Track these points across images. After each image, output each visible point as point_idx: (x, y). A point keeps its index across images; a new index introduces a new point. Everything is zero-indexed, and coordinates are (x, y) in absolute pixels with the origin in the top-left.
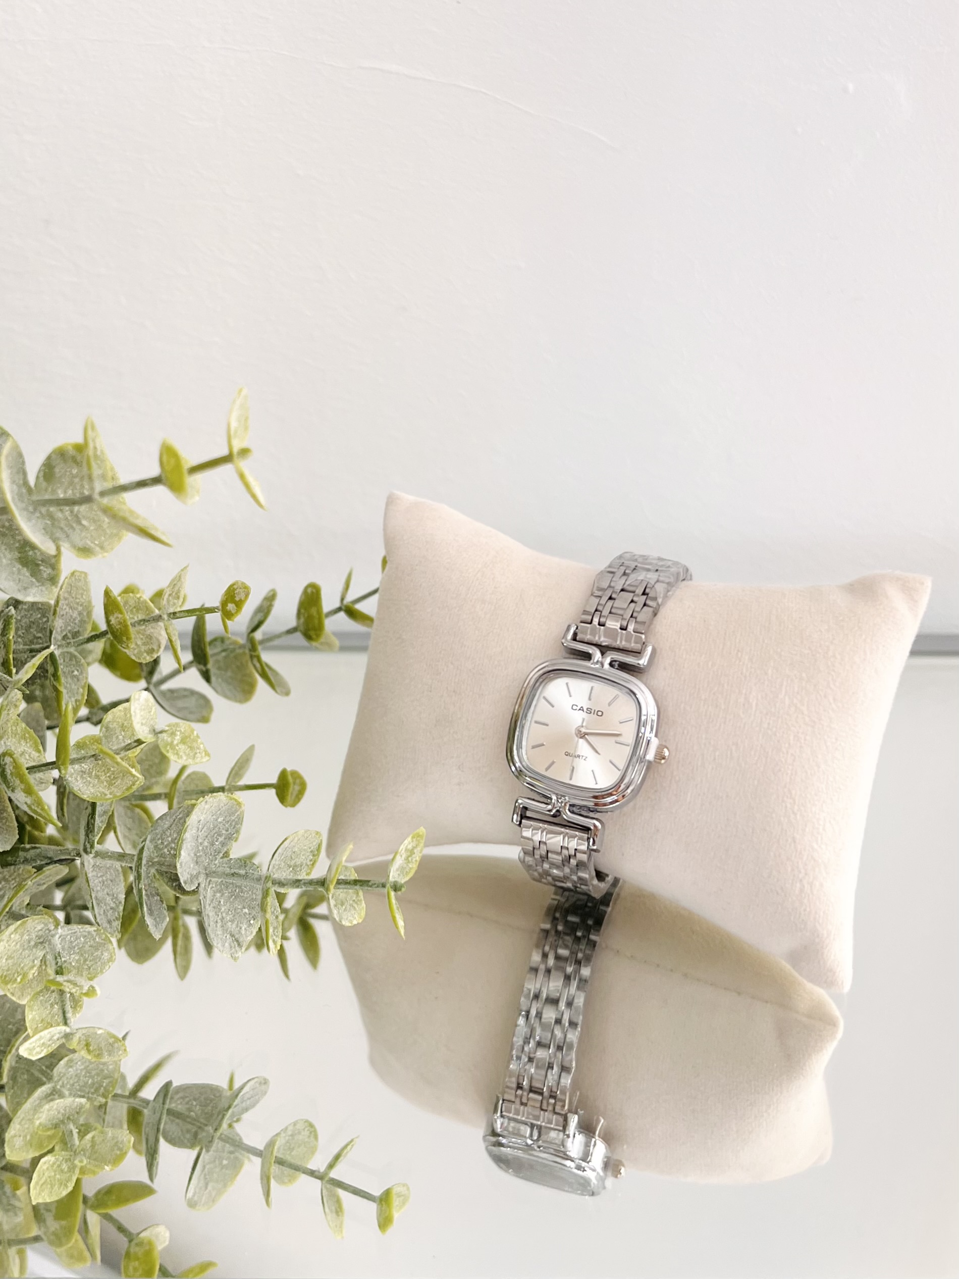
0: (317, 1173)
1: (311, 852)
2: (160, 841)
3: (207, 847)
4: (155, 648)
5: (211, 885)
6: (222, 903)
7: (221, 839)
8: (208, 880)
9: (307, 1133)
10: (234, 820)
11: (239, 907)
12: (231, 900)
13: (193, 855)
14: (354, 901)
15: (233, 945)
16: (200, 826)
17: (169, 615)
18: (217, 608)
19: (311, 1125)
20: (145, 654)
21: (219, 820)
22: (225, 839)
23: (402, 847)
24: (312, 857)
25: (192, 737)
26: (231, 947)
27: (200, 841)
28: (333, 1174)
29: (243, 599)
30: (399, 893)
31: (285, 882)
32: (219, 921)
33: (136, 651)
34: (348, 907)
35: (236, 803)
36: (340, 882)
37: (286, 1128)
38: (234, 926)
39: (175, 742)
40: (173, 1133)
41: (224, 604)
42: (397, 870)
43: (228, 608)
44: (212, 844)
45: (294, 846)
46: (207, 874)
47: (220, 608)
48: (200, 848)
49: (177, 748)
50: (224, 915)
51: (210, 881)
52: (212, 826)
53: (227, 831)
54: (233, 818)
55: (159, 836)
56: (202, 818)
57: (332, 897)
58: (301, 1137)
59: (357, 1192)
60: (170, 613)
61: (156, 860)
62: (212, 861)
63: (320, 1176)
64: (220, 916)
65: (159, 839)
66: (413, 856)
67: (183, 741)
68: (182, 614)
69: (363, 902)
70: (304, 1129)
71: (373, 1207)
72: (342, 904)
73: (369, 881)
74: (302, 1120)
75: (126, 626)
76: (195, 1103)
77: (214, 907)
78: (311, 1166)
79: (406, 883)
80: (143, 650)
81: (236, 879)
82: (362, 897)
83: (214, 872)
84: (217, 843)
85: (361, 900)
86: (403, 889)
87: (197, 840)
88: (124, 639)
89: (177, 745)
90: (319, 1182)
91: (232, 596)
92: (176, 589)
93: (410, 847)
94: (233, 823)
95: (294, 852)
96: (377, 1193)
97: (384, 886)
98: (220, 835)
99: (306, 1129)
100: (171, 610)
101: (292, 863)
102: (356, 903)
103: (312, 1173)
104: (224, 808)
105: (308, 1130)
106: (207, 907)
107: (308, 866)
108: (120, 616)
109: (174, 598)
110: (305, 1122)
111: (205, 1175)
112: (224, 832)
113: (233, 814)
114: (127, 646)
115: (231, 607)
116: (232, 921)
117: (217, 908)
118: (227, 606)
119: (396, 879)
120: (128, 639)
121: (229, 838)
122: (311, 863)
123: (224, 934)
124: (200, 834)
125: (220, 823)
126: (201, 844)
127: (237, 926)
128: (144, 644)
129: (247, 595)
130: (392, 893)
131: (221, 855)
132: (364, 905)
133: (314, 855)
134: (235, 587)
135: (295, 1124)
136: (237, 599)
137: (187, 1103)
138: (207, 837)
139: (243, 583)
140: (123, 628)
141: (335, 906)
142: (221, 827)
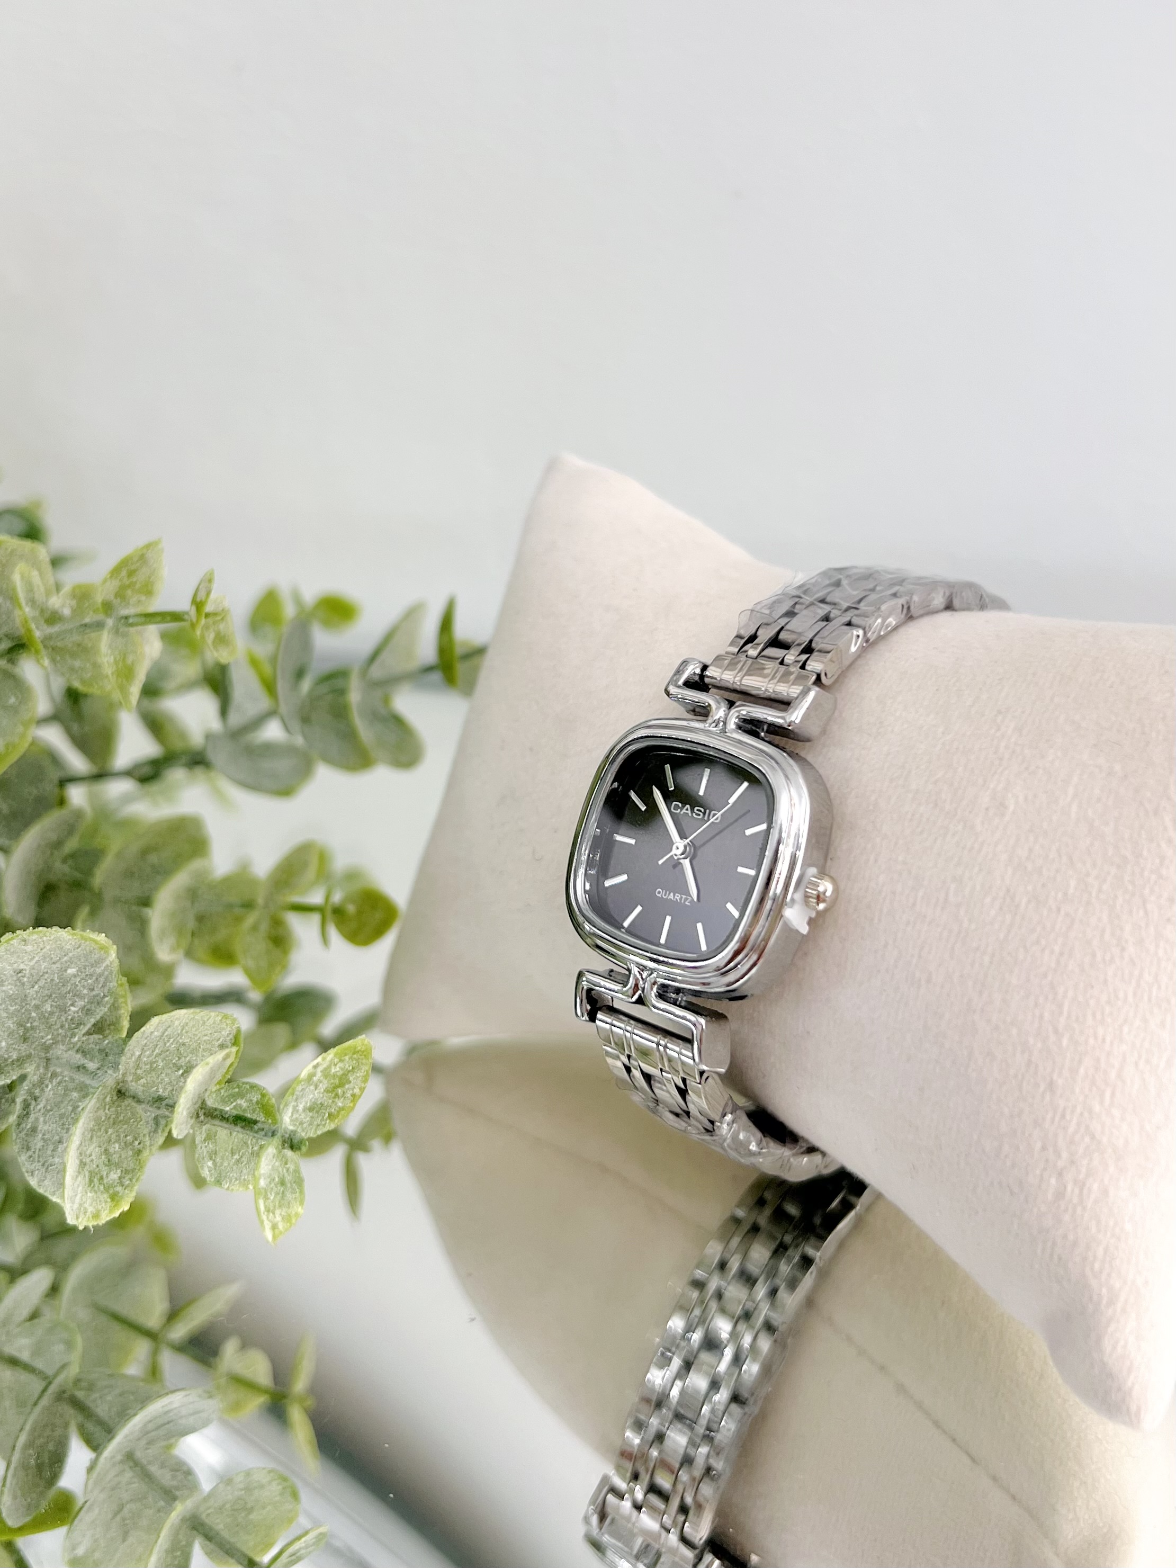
3: (51, 1013)
10: (100, 975)
44: (63, 1009)
52: (56, 979)
84: (73, 1008)
94: (102, 979)
112: (85, 992)
113: (98, 963)
131: (84, 1029)
142: (77, 983)
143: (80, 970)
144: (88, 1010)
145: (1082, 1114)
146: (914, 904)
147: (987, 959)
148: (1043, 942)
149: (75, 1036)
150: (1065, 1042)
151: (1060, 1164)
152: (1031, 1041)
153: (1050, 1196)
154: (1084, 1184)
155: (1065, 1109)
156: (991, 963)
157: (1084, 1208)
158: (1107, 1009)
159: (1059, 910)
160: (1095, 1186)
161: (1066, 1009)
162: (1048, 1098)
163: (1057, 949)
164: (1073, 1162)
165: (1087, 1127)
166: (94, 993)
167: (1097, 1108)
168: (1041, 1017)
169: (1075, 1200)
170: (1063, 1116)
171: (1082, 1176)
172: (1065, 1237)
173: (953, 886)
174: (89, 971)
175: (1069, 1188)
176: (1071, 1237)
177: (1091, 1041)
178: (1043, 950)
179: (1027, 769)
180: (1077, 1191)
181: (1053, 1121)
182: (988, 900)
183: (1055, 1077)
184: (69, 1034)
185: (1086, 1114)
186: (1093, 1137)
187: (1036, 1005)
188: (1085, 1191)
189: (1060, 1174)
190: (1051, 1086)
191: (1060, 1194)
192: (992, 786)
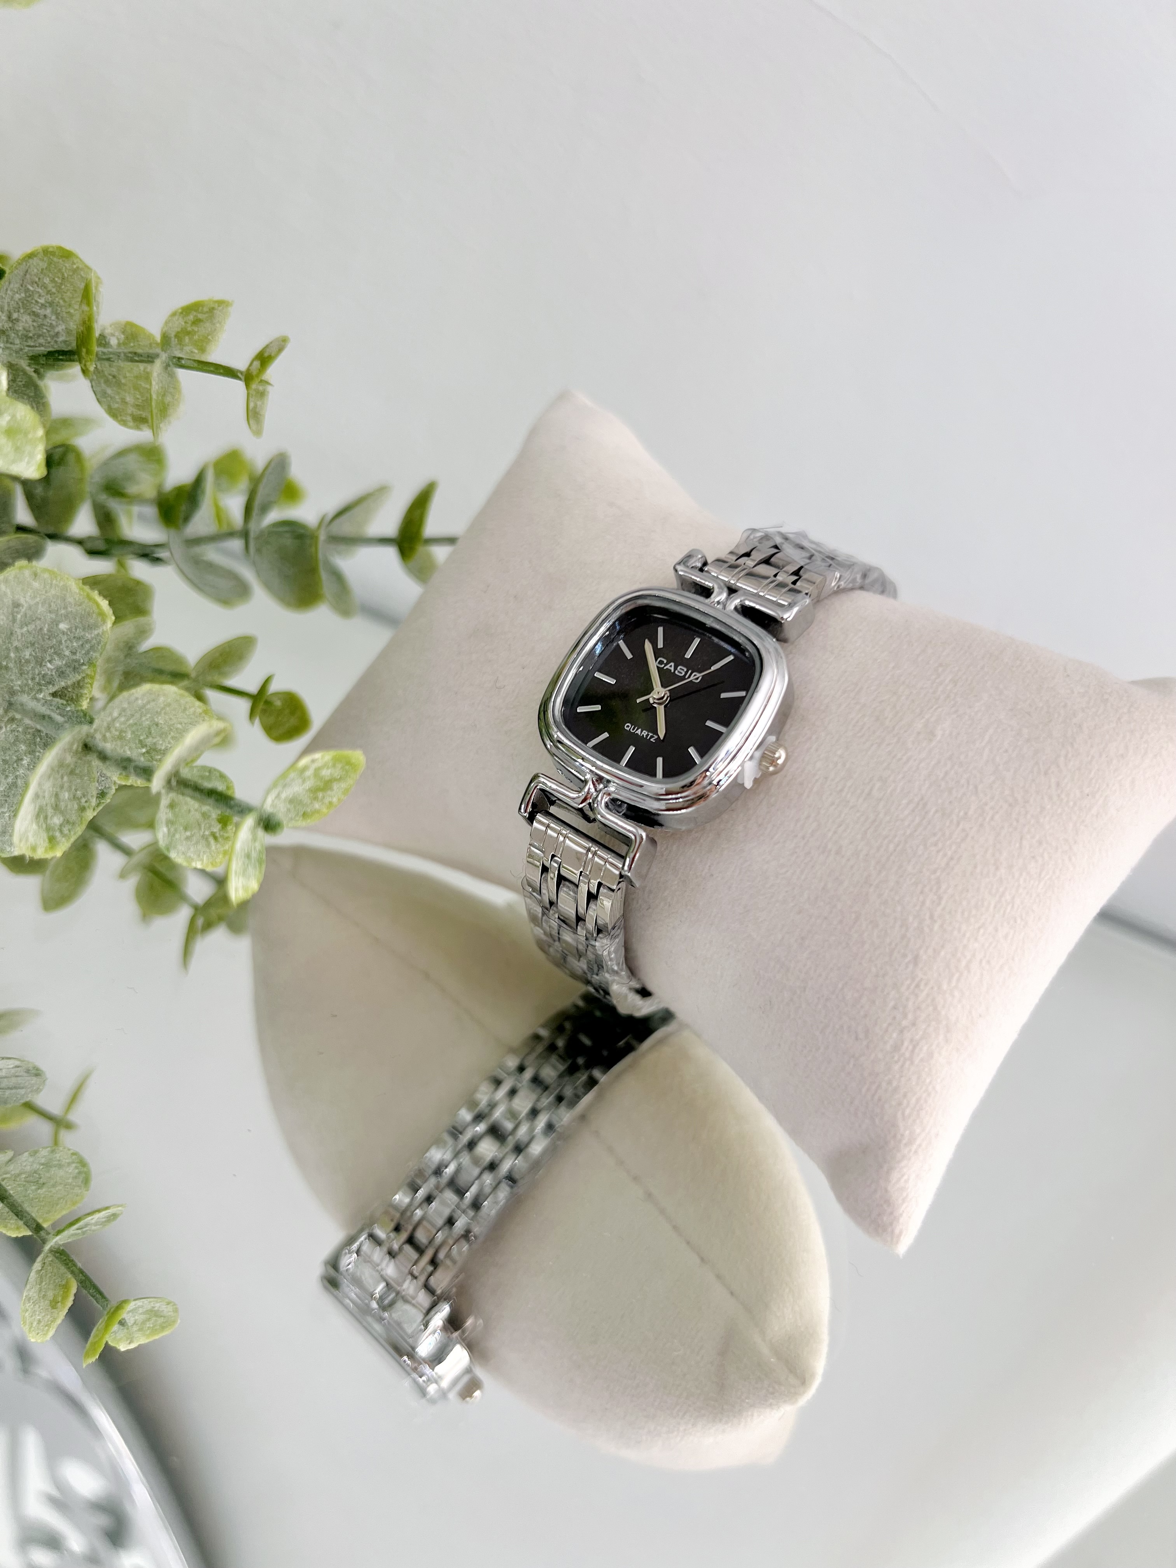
9: (72, 1170)
10: (87, 641)
19: (82, 1163)
22: (67, 665)
35: (97, 611)
53: (74, 653)
54: (88, 636)
58: (61, 1173)
66: (329, 792)
84: (49, 665)
93: (326, 773)
94: (87, 646)
98: (59, 654)
104: (71, 610)
105: (77, 1168)
112: (67, 653)
113: (90, 628)
125: (62, 632)
142: (63, 642)
143: (70, 629)
144: (62, 672)
145: (932, 988)
146: (841, 790)
147: (891, 847)
148: (940, 845)
149: (41, 692)
150: (936, 927)
151: (905, 1023)
152: (911, 919)
153: (888, 1047)
154: (918, 1044)
155: (921, 979)
156: (895, 850)
157: (912, 1063)
158: (974, 912)
159: (958, 824)
160: (925, 1048)
161: (943, 902)
162: (911, 967)
163: (949, 853)
164: (914, 1024)
165: (933, 1000)
166: (74, 657)
167: (945, 987)
168: (923, 903)
169: (907, 1055)
170: (917, 986)
171: (917, 1037)
172: (890, 1082)
173: (878, 785)
174: (79, 632)
175: (906, 1044)
176: (895, 1084)
177: (955, 933)
178: (938, 852)
179: (956, 711)
180: (911, 1047)
181: (908, 988)
182: (904, 802)
183: (922, 952)
184: (37, 688)
185: (936, 988)
186: (935, 1009)
187: (922, 892)
188: (917, 1051)
189: (901, 1032)
190: (916, 959)
191: (896, 1048)
192: (927, 717)
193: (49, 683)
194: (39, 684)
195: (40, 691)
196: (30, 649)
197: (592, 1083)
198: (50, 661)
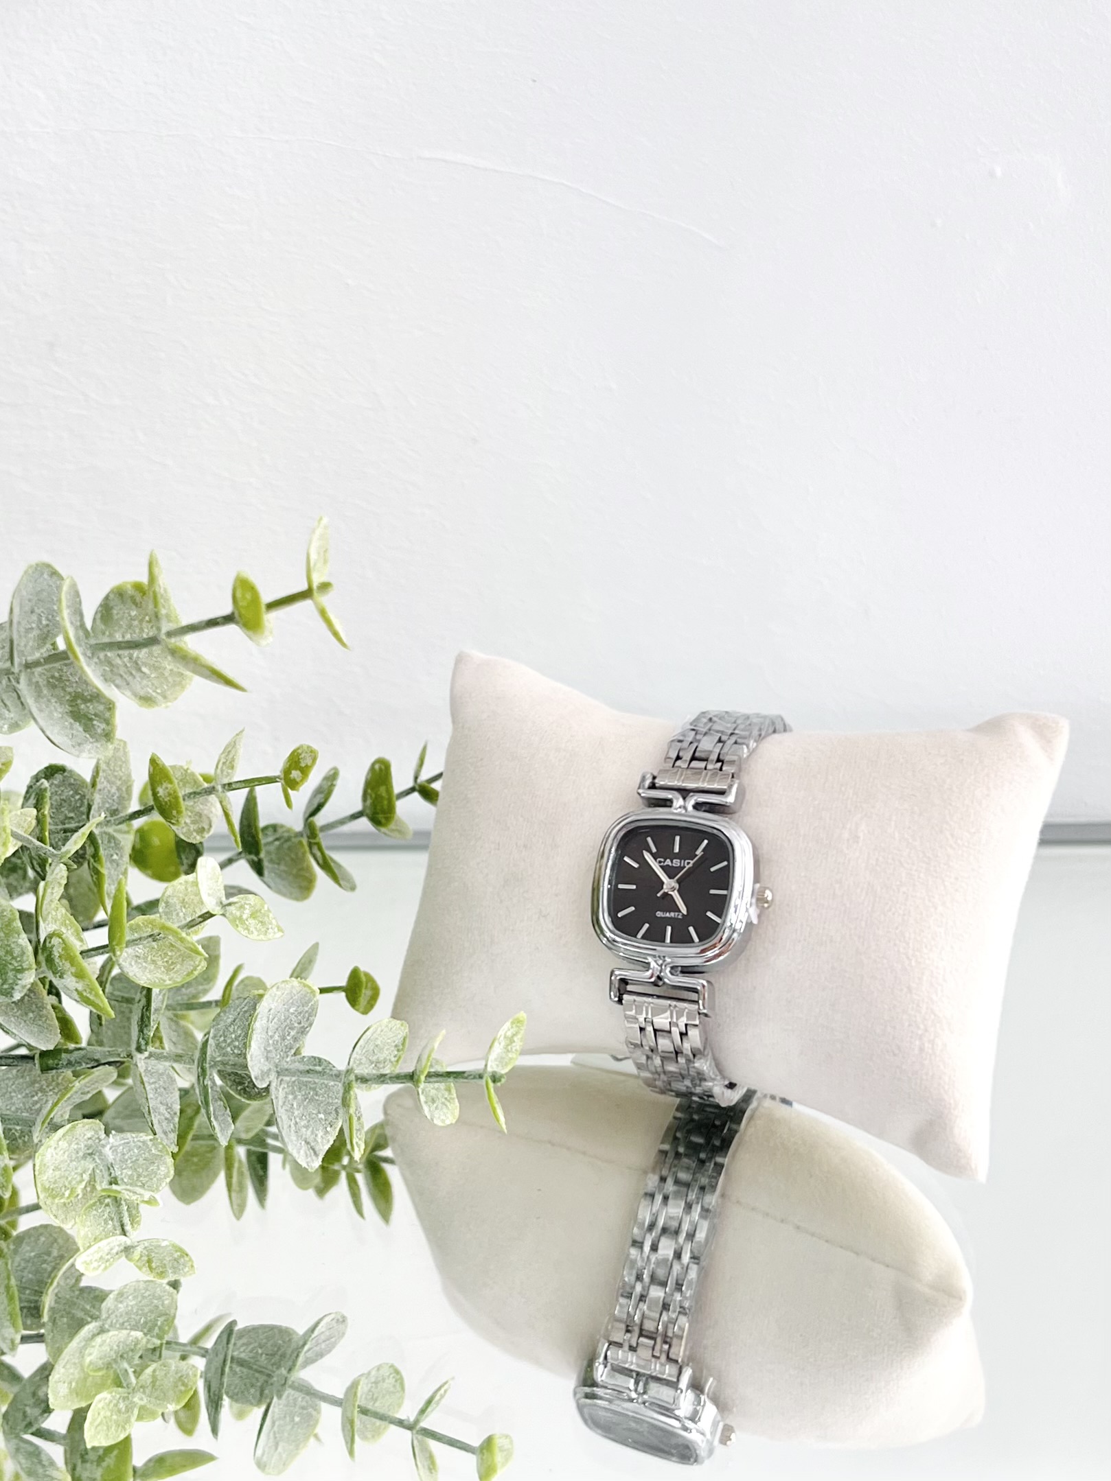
0: (406, 1423)
1: (396, 1046)
2: (222, 1038)
3: (277, 1041)
4: (206, 827)
5: (282, 1086)
6: (295, 1106)
7: (292, 1033)
8: (279, 1079)
9: (392, 1380)
10: (307, 1012)
11: (314, 1112)
12: (305, 1103)
13: (263, 1049)
14: (446, 1099)
15: (308, 1152)
16: (271, 1016)
17: (224, 786)
18: (278, 777)
19: (397, 1372)
20: (195, 834)
21: (291, 1010)
22: (298, 1033)
23: (501, 1033)
24: (396, 1053)
25: (262, 911)
26: (307, 1155)
27: (270, 1034)
28: (424, 1424)
29: (309, 764)
30: (499, 1084)
31: (368, 1078)
32: (292, 1126)
33: (184, 830)
34: (440, 1105)
35: (309, 991)
36: (429, 1075)
37: (369, 1373)
38: (309, 1133)
39: (245, 917)
40: (235, 1388)
41: (287, 772)
42: (496, 1060)
43: (292, 776)
44: (283, 1039)
45: (377, 1039)
46: (278, 1072)
47: (282, 776)
48: (271, 1042)
49: (247, 923)
50: (298, 1120)
51: (282, 1080)
52: (283, 1018)
53: (300, 1023)
54: (306, 1009)
55: (221, 1033)
56: (273, 1007)
57: (423, 1093)
58: (385, 1385)
59: (452, 1443)
60: (225, 785)
61: (218, 1059)
62: (283, 1058)
63: (410, 1427)
64: (293, 1121)
65: (221, 1036)
66: (514, 1044)
67: (253, 915)
68: (238, 785)
69: (456, 1100)
70: (389, 1376)
71: (471, 1460)
72: (433, 1101)
73: (464, 1072)
74: (387, 1364)
75: (176, 798)
76: (260, 1351)
77: (286, 1110)
78: (401, 1415)
79: (506, 1074)
80: (192, 829)
81: (311, 1076)
82: (455, 1095)
83: (287, 1070)
84: (288, 1038)
85: (453, 1099)
86: (503, 1080)
87: (267, 1032)
88: (174, 812)
89: (247, 920)
90: (408, 1433)
91: (295, 762)
92: (231, 756)
93: (509, 1034)
94: (307, 1015)
95: (377, 1046)
96: (476, 1443)
97: (481, 1077)
98: (292, 1029)
99: (392, 1376)
100: (226, 781)
101: (374, 1058)
102: (449, 1101)
103: (401, 1423)
104: (296, 997)
105: (394, 1377)
106: (280, 1108)
107: (392, 1062)
108: (169, 786)
109: (228, 768)
110: (390, 1367)
111: (275, 1433)
112: (296, 1025)
113: (307, 1003)
114: (178, 821)
115: (295, 774)
116: (307, 1127)
117: (290, 1110)
118: (291, 773)
119: (495, 1070)
120: (179, 812)
121: (302, 1032)
122: (396, 1059)
123: (298, 1140)
124: (270, 1025)
125: (292, 1014)
126: (271, 1037)
127: (312, 1132)
128: (194, 822)
129: (314, 760)
130: (491, 1085)
131: (293, 1051)
132: (457, 1104)
133: (398, 1050)
134: (300, 751)
135: (379, 1368)
136: (303, 765)
137: (251, 1352)
138: (277, 1029)
139: (309, 747)
140: (173, 800)
141: (426, 1102)
193: (291, 1049)
194: (286, 1052)
195: (287, 1056)
196: (277, 1034)
197: (718, 1168)
198: (288, 1035)
